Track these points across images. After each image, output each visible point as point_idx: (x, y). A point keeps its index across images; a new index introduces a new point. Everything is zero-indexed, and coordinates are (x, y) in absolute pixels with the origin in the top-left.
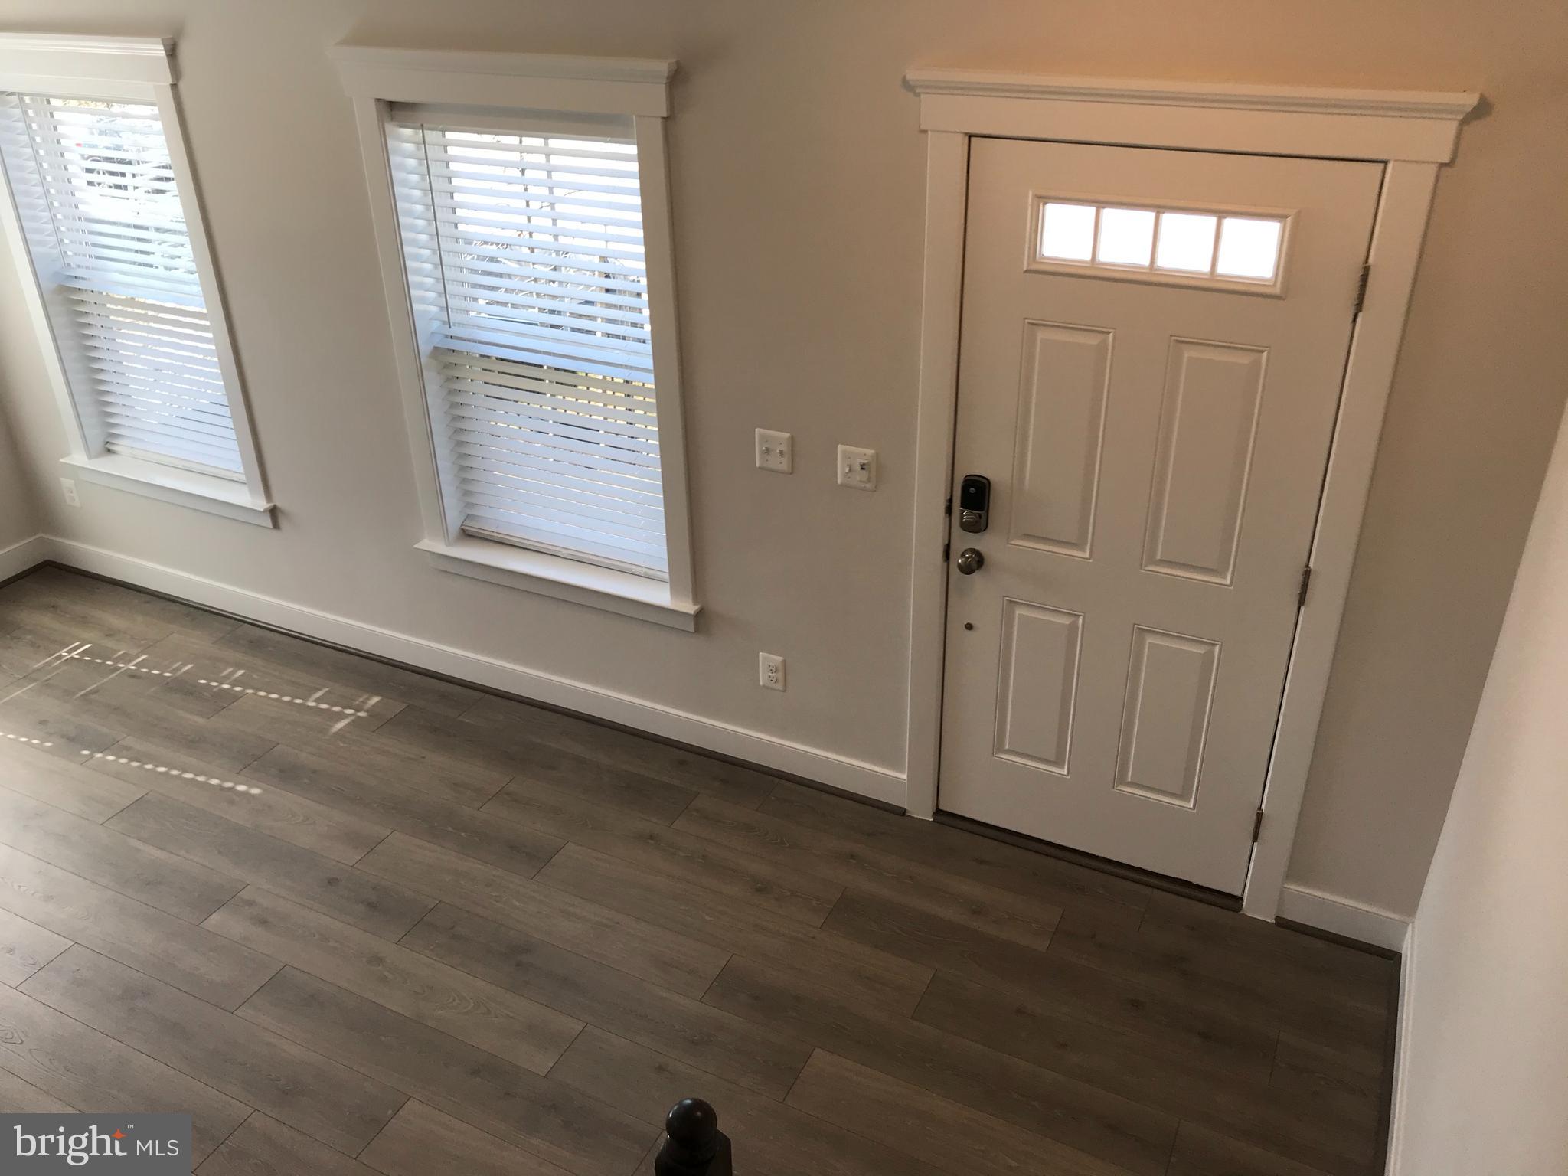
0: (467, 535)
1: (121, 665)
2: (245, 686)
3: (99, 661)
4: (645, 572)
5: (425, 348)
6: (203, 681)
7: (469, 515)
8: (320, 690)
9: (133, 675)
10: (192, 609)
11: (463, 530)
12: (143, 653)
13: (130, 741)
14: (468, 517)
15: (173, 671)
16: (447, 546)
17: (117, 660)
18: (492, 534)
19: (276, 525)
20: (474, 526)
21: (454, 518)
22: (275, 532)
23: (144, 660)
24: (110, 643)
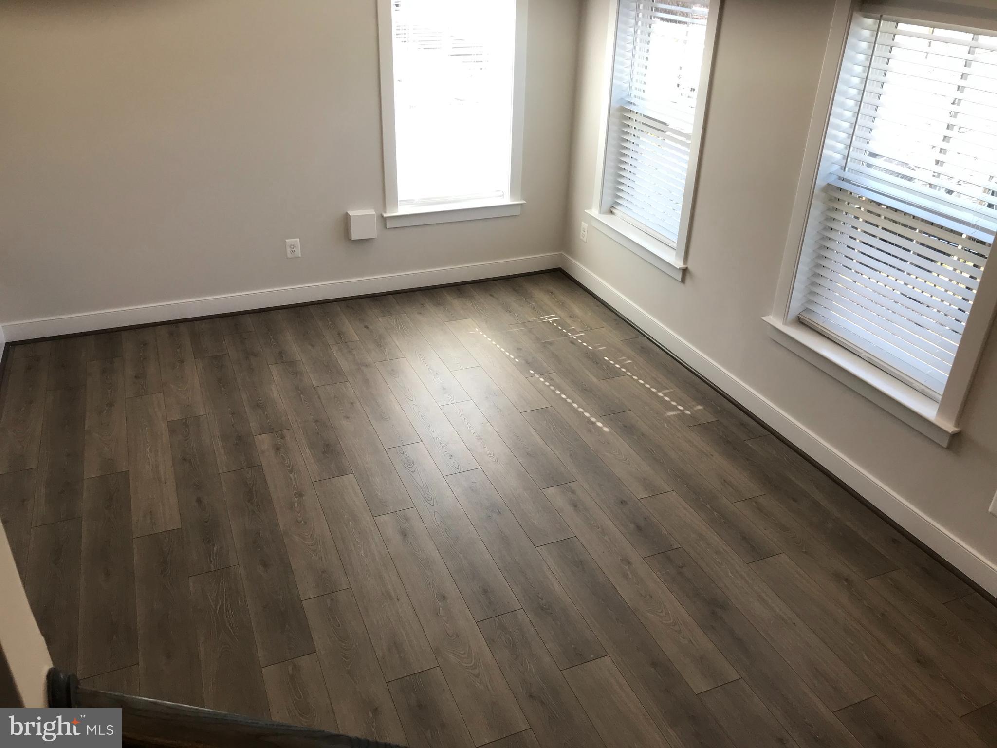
0: (801, 322)
1: (570, 334)
2: (628, 370)
3: (560, 328)
4: (923, 389)
5: (821, 182)
6: (606, 358)
7: (807, 308)
8: (668, 389)
9: (573, 342)
10: (619, 318)
11: (799, 318)
12: (582, 332)
13: (554, 376)
14: (807, 310)
15: (594, 347)
16: (783, 324)
17: (568, 331)
18: (818, 326)
19: (683, 281)
20: (807, 317)
21: (796, 307)
22: (682, 285)
23: (582, 335)
24: (569, 321)
